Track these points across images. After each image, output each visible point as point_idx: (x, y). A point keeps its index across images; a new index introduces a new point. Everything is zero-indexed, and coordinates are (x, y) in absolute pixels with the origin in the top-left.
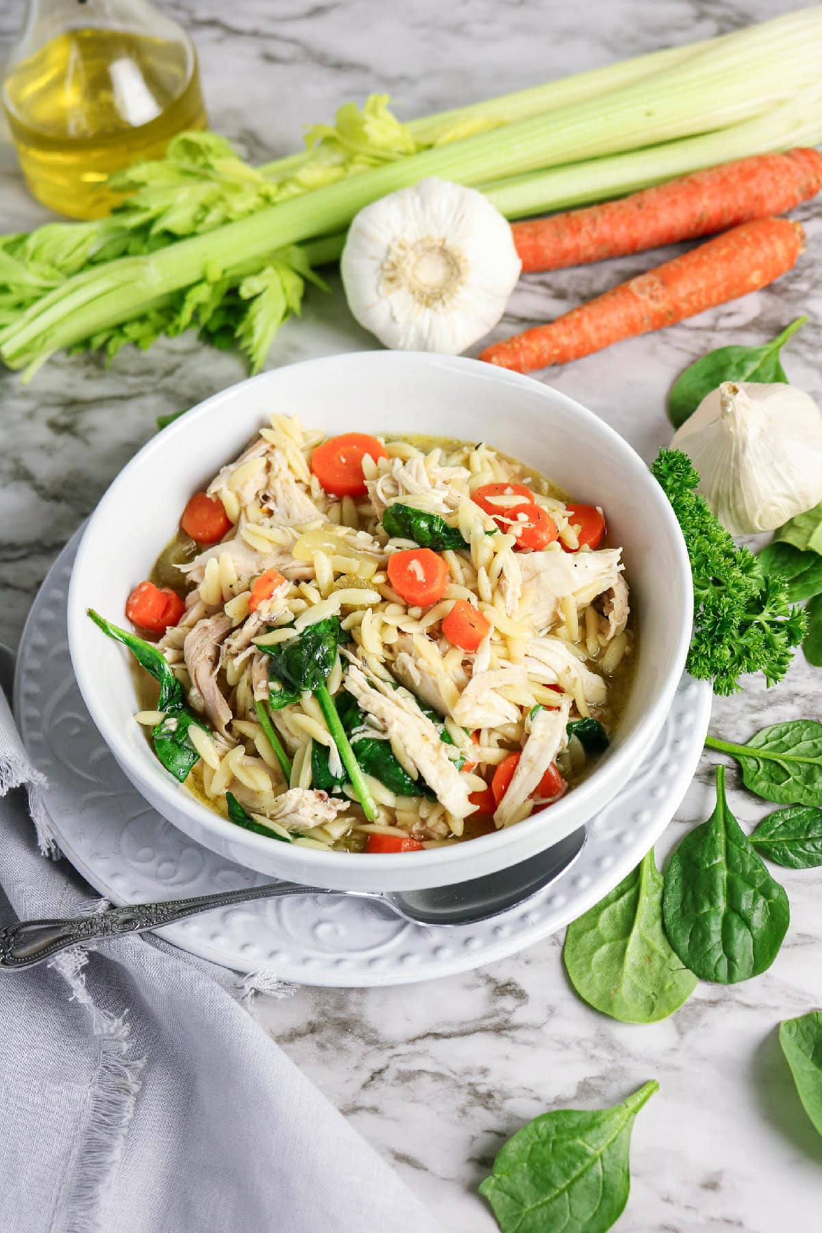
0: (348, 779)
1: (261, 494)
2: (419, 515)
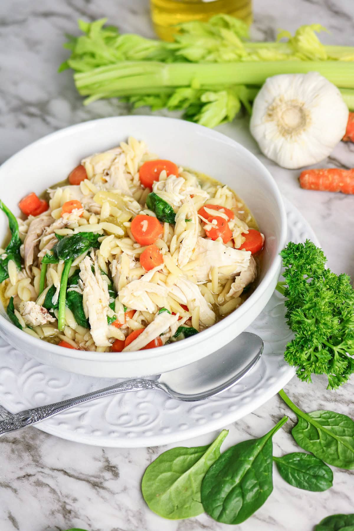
0: (57, 308)
1: (106, 172)
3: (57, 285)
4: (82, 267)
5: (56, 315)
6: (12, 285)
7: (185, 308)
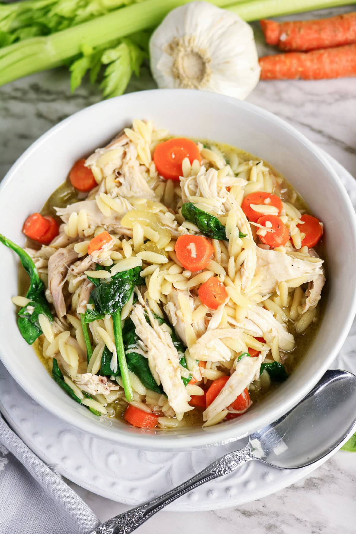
0: (119, 374)
1: (117, 171)
2: (202, 213)
3: (112, 348)
4: (134, 319)
5: (118, 381)
6: (50, 343)
7: (261, 340)
